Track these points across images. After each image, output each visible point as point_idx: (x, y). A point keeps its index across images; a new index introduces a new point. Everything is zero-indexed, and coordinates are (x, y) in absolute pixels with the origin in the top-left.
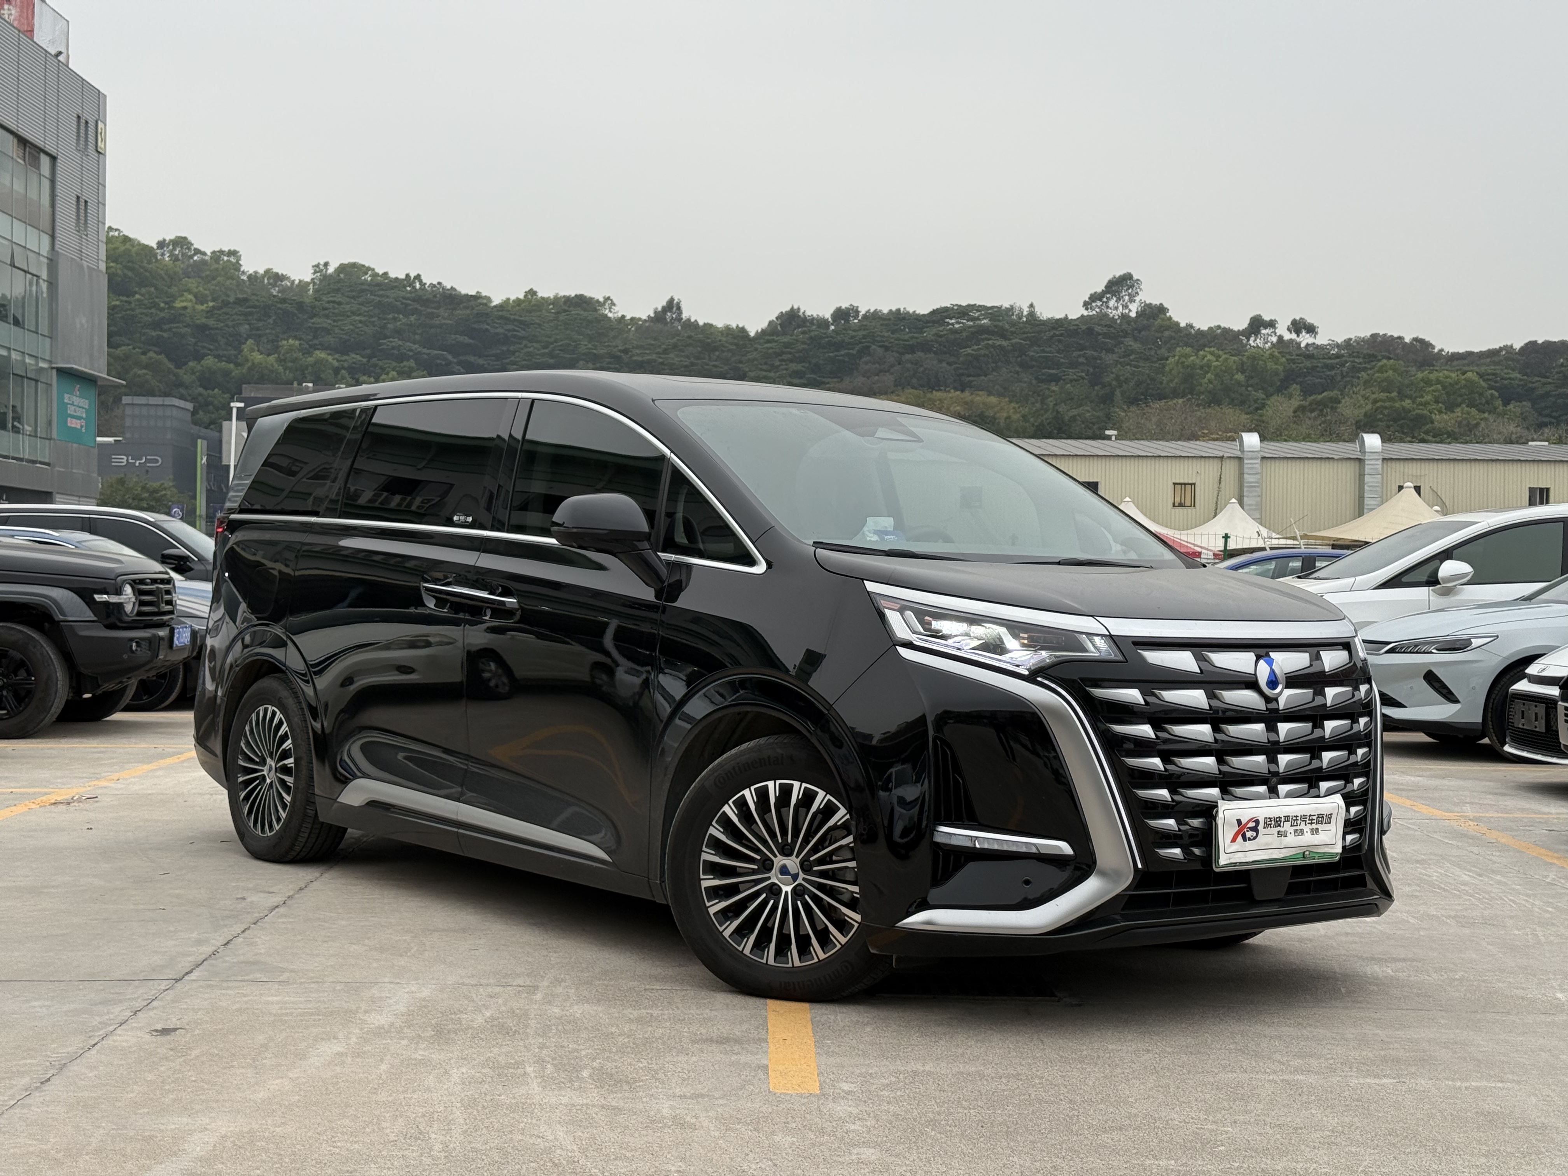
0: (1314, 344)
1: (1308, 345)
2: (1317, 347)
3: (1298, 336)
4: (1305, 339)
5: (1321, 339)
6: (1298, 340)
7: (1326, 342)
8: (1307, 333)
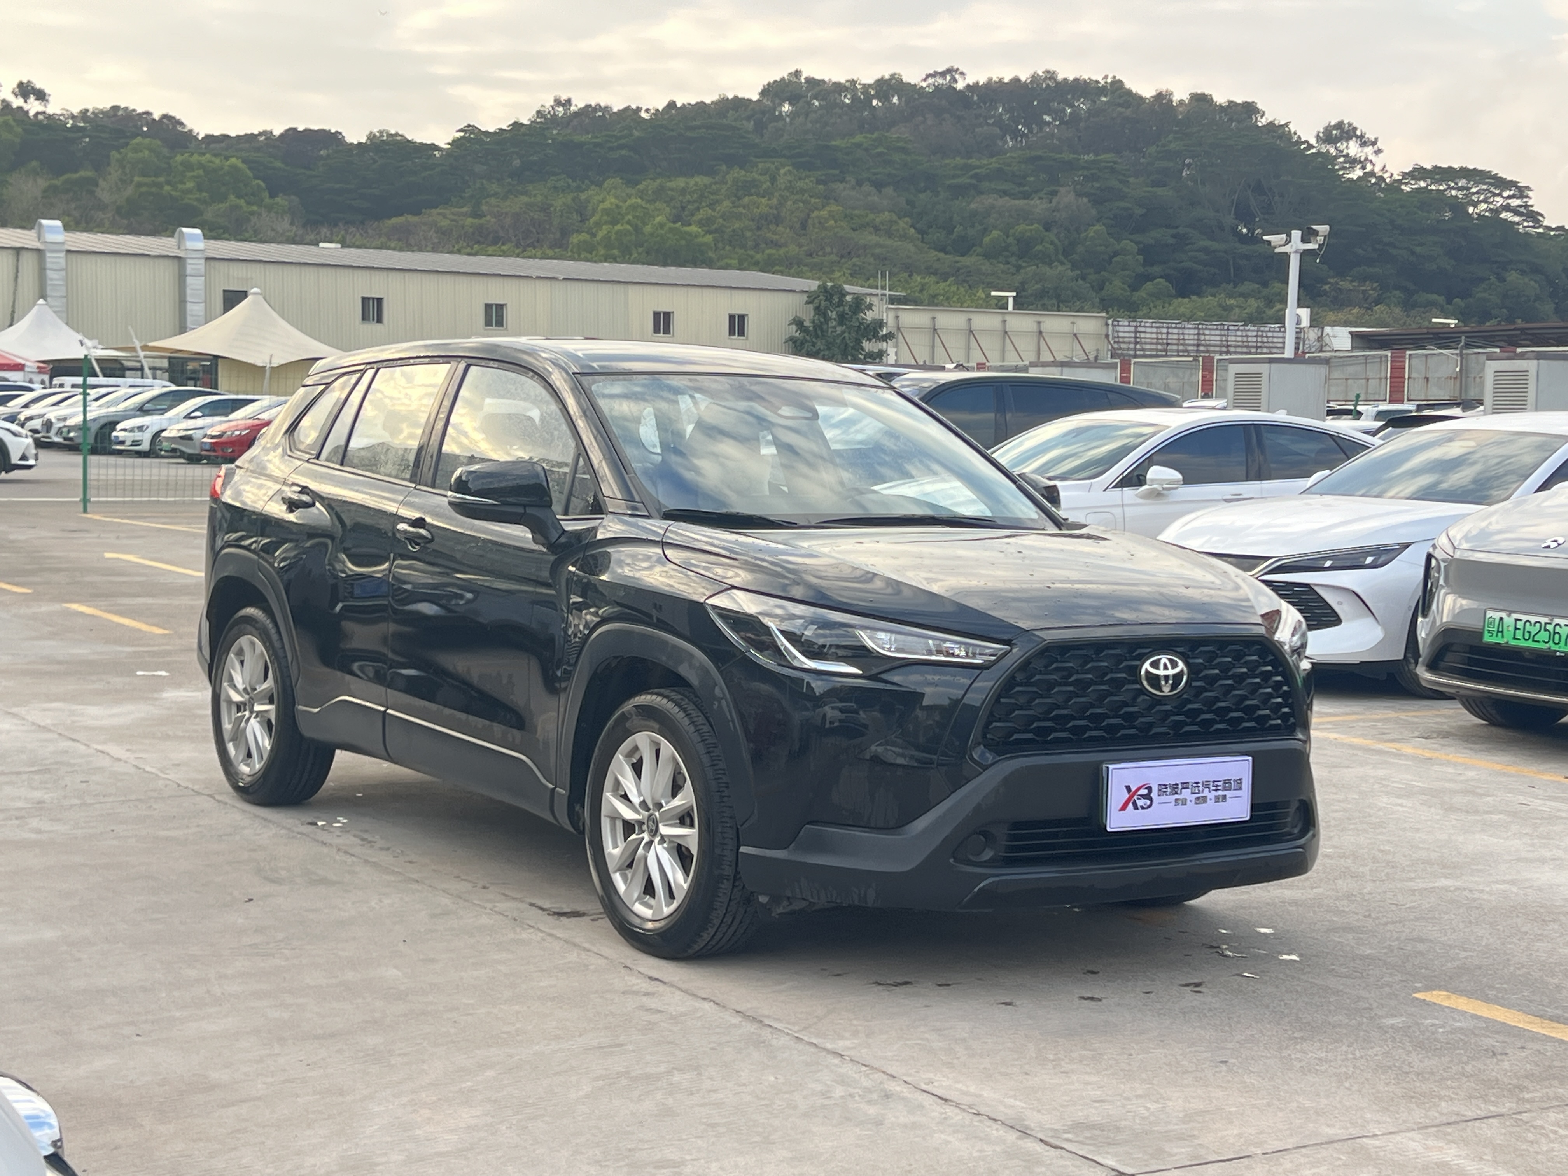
0: (44, 113)
1: (37, 113)
2: (50, 117)
3: (26, 102)
4: (33, 107)
5: (53, 108)
6: (26, 107)
7: (59, 112)
8: (37, 99)
